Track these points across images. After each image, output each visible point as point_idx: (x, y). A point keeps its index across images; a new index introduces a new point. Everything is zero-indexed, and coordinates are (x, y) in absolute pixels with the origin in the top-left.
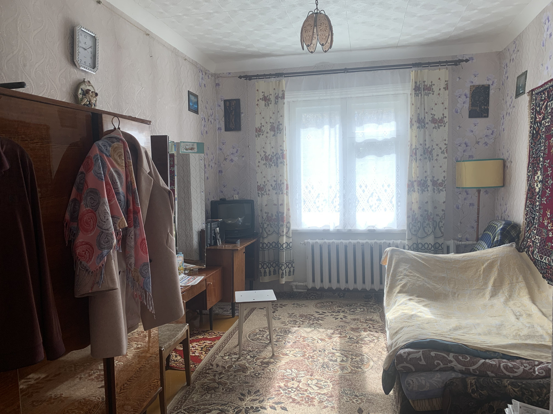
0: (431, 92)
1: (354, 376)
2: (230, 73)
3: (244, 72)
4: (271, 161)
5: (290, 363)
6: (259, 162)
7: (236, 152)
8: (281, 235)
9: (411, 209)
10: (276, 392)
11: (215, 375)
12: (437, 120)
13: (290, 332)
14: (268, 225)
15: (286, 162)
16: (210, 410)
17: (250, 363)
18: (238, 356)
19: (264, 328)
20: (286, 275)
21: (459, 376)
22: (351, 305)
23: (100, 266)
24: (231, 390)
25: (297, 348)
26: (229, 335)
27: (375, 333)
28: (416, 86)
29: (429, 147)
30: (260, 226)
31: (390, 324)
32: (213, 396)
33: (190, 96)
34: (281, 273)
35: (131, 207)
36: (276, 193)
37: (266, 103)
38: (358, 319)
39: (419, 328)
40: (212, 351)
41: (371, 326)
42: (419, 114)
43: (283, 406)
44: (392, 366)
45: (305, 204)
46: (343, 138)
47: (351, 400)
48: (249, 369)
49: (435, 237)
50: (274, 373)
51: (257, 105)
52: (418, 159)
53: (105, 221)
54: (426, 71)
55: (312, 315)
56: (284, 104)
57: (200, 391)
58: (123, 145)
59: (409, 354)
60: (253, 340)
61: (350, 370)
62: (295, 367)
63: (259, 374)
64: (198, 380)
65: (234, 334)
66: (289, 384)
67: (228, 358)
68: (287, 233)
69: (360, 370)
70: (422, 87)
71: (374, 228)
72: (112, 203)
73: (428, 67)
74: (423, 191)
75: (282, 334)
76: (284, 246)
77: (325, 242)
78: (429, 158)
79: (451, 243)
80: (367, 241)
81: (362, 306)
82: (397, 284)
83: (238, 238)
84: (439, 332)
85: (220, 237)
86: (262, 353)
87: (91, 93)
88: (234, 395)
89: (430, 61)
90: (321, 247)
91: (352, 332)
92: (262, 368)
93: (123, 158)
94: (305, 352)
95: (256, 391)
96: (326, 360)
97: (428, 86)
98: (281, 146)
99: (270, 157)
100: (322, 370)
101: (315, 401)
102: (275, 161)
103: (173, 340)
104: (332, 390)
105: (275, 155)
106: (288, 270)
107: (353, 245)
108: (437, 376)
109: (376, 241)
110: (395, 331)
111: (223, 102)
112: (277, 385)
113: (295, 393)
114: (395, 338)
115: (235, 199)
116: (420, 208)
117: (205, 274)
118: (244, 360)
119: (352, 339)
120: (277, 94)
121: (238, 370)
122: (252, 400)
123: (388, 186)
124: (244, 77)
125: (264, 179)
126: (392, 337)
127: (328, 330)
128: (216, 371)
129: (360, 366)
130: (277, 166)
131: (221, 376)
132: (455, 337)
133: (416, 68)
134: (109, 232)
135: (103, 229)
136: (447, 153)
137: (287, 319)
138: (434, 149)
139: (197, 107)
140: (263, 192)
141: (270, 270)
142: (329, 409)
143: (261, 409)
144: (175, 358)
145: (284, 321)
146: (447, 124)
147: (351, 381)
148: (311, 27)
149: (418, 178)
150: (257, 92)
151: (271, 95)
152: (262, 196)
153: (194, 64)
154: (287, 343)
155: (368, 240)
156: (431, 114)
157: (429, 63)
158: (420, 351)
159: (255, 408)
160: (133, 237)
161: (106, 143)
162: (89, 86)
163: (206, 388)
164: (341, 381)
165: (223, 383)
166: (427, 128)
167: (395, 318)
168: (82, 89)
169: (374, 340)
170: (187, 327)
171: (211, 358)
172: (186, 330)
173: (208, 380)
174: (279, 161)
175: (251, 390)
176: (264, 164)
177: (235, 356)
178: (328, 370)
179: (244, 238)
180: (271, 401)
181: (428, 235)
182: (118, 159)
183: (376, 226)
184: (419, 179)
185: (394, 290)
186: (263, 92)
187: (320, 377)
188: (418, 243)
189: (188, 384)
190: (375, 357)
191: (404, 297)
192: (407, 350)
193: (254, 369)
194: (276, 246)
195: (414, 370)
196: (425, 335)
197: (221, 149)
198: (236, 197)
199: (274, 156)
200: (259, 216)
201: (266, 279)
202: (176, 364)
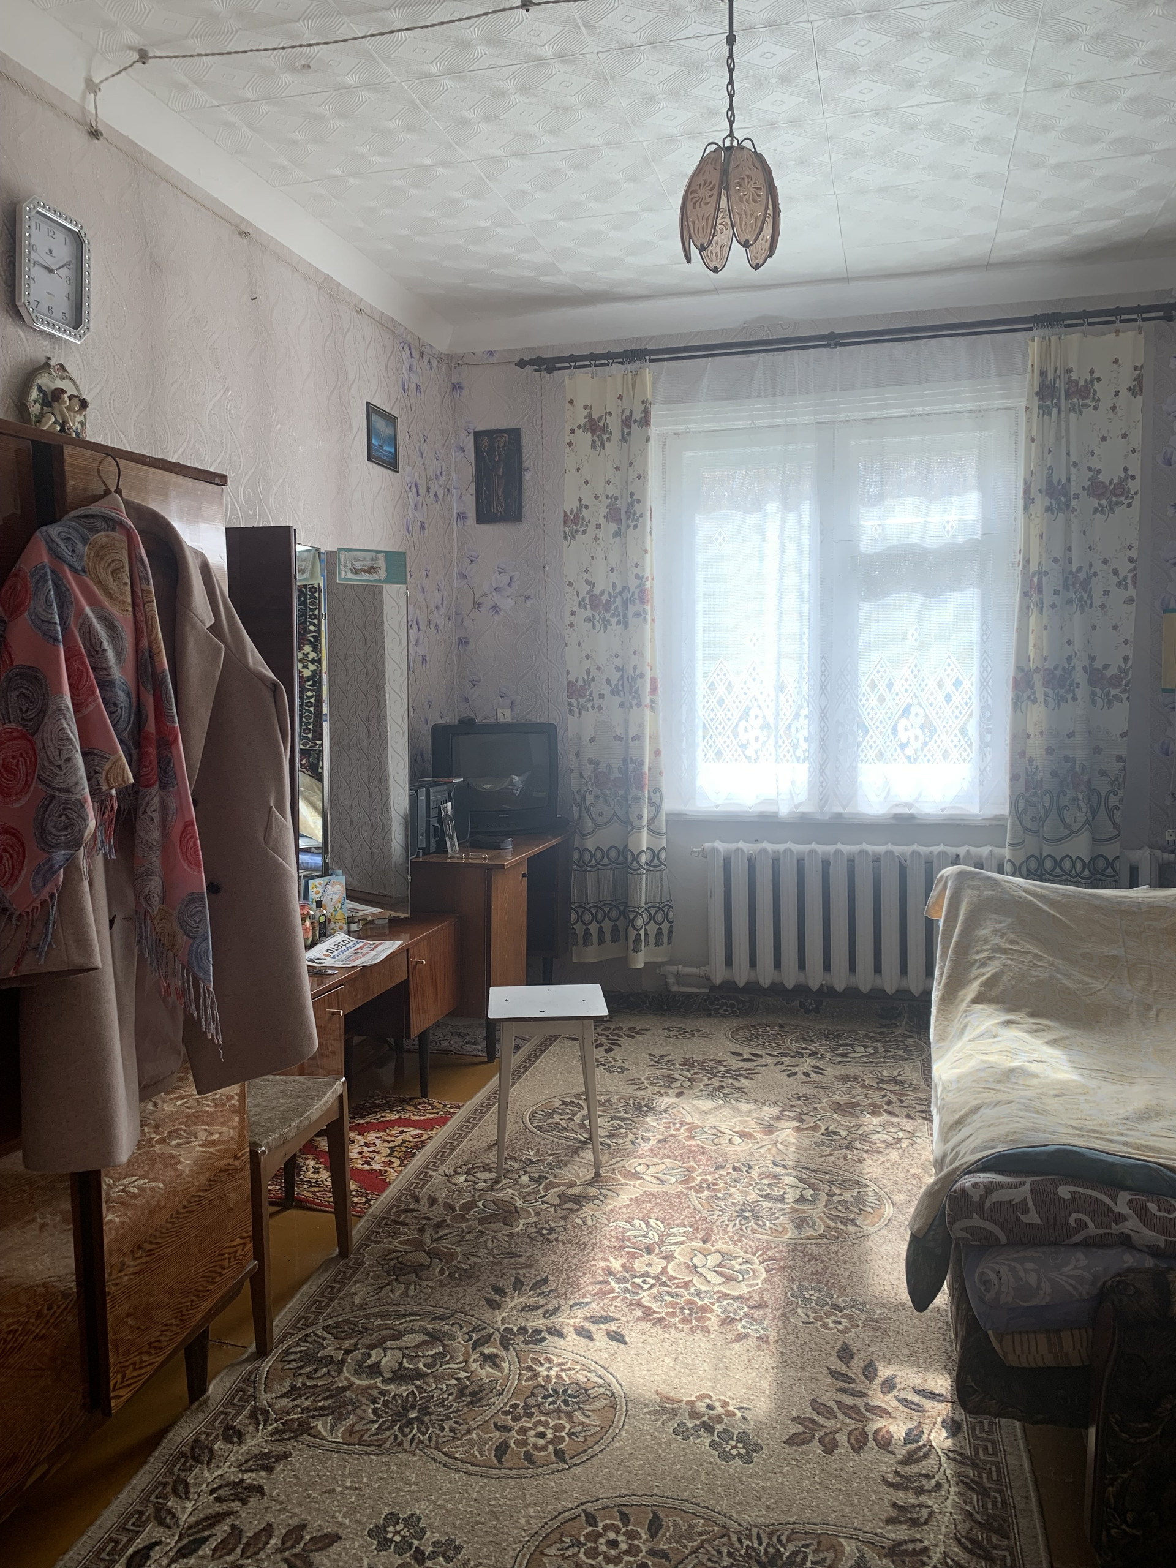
0: (1088, 401)
1: (834, 1248)
2: (491, 353)
3: (533, 349)
4: (608, 611)
5: (644, 1202)
6: (573, 613)
7: (509, 585)
8: (633, 828)
9: (1022, 754)
10: (598, 1286)
11: (422, 1230)
12: (1105, 487)
13: (651, 1109)
14: (597, 797)
15: (652, 612)
16: (400, 1332)
17: (527, 1198)
18: (493, 1176)
19: (577, 1096)
20: (647, 945)
21: (1147, 1266)
22: (837, 1037)
23: (42, 897)
24: (466, 1276)
25: (669, 1157)
26: (475, 1113)
27: (906, 1120)
28: (1042, 385)
29: (1080, 569)
30: (575, 799)
31: (944, 1096)
32: (411, 1292)
33: (374, 417)
34: (632, 938)
35: (151, 727)
36: (622, 705)
37: (595, 438)
38: (855, 1079)
39: (1027, 1109)
40: (421, 1157)
41: (894, 1098)
42: (1051, 468)
43: (614, 1328)
44: (936, 1223)
45: (708, 738)
46: (821, 542)
47: (820, 1318)
48: (523, 1214)
49: (1094, 839)
50: (596, 1228)
51: (570, 444)
52: (1047, 603)
53: (60, 762)
54: (1074, 338)
55: (720, 1063)
56: (648, 440)
57: (375, 1275)
58: (125, 539)
59: (990, 1188)
60: (540, 1128)
61: (823, 1228)
62: (658, 1212)
63: (552, 1230)
64: (372, 1241)
65: (488, 1109)
66: (639, 1265)
67: (466, 1180)
68: (651, 821)
69: (851, 1228)
70: (1061, 385)
71: (912, 811)
72: (86, 712)
73: (1081, 325)
74: (1060, 700)
75: (629, 1116)
76: (643, 859)
77: (763, 851)
78: (1080, 599)
79: (1143, 857)
80: (890, 847)
81: (870, 1038)
82: (972, 976)
83: (508, 834)
84: (1089, 1125)
85: (455, 828)
86: (565, 1168)
87: (66, 398)
88: (474, 1289)
89: (1089, 309)
90: (751, 863)
91: (835, 1116)
92: (561, 1213)
93: (127, 580)
94: (690, 1170)
95: (538, 1282)
96: (753, 1197)
97: (1082, 383)
98: (637, 565)
99: (604, 598)
100: (738, 1226)
101: (709, 1319)
102: (620, 610)
103: (293, 1124)
104: (766, 1286)
105: (620, 593)
106: (653, 928)
107: (849, 860)
108: (1077, 1261)
109: (915, 847)
110: (957, 1117)
111: (472, 437)
112: (603, 1264)
113: (654, 1291)
114: (953, 1136)
115: (501, 719)
116: (1049, 751)
117: (407, 936)
118: (510, 1187)
119: (835, 1137)
120: (627, 413)
121: (492, 1218)
122: (523, 1309)
123: (954, 684)
124: (531, 362)
125: (587, 664)
126: (947, 1133)
127: (765, 1108)
128: (428, 1219)
129: (852, 1216)
130: (626, 625)
131: (441, 1233)
132: (1142, 1142)
133: (1045, 332)
134: (73, 797)
135: (54, 788)
136: (1135, 587)
137: (644, 1071)
138: (1095, 574)
139: (393, 451)
140: (582, 701)
141: (601, 928)
142: (751, 1343)
143: (549, 1337)
144: (312, 1175)
145: (637, 1076)
146: (1137, 497)
147: (822, 1261)
148: (711, 190)
149: (1045, 659)
150: (568, 405)
151: (610, 414)
152: (580, 713)
153: (387, 326)
154: (639, 1140)
155: (893, 844)
156: (1090, 469)
157: (1085, 315)
158: (1024, 1183)
159: (530, 1331)
160: (156, 816)
161: (74, 533)
162: (62, 378)
163: (394, 1266)
164: (793, 1259)
165: (444, 1253)
166: (1074, 510)
167: (959, 1078)
168: (40, 388)
169: (899, 1140)
170: (339, 1086)
171: (417, 1177)
172: (335, 1096)
173: (401, 1243)
174: (632, 609)
175: (525, 1277)
176: (588, 620)
177: (487, 1175)
178: (755, 1227)
179: (523, 835)
180: (580, 1312)
181: (1072, 832)
182: (111, 580)
183: (917, 805)
184: (1047, 665)
185: (962, 993)
186: (586, 407)
187: (732, 1248)
188: (1045, 854)
189: (344, 1253)
190: (900, 1192)
191: (989, 1016)
192: (983, 1177)
193: (537, 1214)
194: (621, 858)
195: (1003, 1239)
196: (1044, 1132)
197: (464, 577)
198: (506, 715)
199: (616, 597)
200: (572, 771)
201: (591, 955)
202: (314, 1193)
